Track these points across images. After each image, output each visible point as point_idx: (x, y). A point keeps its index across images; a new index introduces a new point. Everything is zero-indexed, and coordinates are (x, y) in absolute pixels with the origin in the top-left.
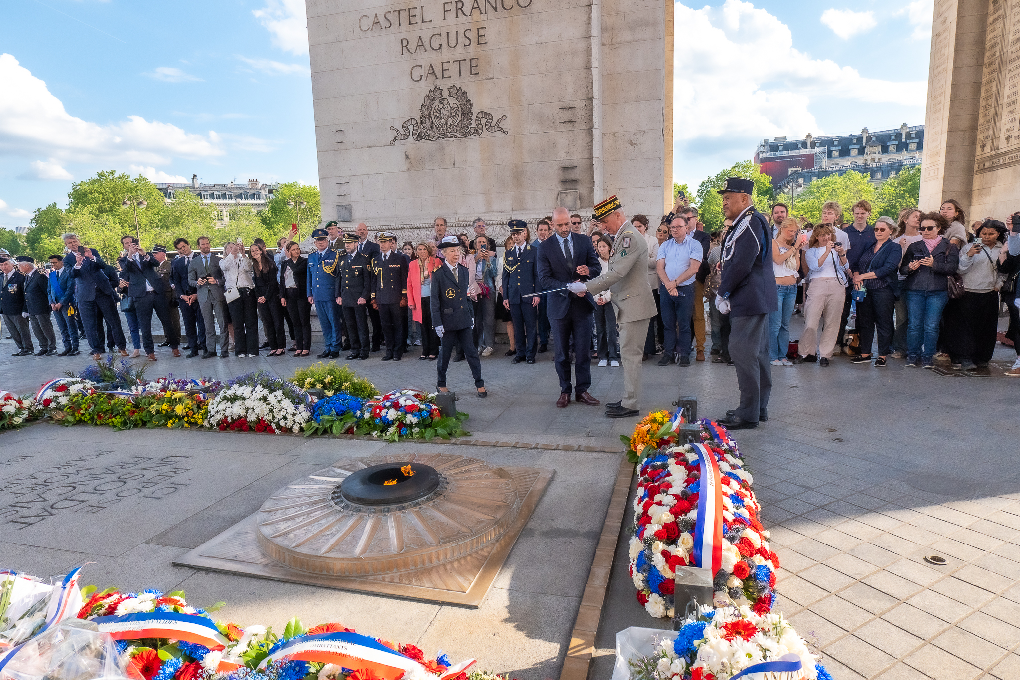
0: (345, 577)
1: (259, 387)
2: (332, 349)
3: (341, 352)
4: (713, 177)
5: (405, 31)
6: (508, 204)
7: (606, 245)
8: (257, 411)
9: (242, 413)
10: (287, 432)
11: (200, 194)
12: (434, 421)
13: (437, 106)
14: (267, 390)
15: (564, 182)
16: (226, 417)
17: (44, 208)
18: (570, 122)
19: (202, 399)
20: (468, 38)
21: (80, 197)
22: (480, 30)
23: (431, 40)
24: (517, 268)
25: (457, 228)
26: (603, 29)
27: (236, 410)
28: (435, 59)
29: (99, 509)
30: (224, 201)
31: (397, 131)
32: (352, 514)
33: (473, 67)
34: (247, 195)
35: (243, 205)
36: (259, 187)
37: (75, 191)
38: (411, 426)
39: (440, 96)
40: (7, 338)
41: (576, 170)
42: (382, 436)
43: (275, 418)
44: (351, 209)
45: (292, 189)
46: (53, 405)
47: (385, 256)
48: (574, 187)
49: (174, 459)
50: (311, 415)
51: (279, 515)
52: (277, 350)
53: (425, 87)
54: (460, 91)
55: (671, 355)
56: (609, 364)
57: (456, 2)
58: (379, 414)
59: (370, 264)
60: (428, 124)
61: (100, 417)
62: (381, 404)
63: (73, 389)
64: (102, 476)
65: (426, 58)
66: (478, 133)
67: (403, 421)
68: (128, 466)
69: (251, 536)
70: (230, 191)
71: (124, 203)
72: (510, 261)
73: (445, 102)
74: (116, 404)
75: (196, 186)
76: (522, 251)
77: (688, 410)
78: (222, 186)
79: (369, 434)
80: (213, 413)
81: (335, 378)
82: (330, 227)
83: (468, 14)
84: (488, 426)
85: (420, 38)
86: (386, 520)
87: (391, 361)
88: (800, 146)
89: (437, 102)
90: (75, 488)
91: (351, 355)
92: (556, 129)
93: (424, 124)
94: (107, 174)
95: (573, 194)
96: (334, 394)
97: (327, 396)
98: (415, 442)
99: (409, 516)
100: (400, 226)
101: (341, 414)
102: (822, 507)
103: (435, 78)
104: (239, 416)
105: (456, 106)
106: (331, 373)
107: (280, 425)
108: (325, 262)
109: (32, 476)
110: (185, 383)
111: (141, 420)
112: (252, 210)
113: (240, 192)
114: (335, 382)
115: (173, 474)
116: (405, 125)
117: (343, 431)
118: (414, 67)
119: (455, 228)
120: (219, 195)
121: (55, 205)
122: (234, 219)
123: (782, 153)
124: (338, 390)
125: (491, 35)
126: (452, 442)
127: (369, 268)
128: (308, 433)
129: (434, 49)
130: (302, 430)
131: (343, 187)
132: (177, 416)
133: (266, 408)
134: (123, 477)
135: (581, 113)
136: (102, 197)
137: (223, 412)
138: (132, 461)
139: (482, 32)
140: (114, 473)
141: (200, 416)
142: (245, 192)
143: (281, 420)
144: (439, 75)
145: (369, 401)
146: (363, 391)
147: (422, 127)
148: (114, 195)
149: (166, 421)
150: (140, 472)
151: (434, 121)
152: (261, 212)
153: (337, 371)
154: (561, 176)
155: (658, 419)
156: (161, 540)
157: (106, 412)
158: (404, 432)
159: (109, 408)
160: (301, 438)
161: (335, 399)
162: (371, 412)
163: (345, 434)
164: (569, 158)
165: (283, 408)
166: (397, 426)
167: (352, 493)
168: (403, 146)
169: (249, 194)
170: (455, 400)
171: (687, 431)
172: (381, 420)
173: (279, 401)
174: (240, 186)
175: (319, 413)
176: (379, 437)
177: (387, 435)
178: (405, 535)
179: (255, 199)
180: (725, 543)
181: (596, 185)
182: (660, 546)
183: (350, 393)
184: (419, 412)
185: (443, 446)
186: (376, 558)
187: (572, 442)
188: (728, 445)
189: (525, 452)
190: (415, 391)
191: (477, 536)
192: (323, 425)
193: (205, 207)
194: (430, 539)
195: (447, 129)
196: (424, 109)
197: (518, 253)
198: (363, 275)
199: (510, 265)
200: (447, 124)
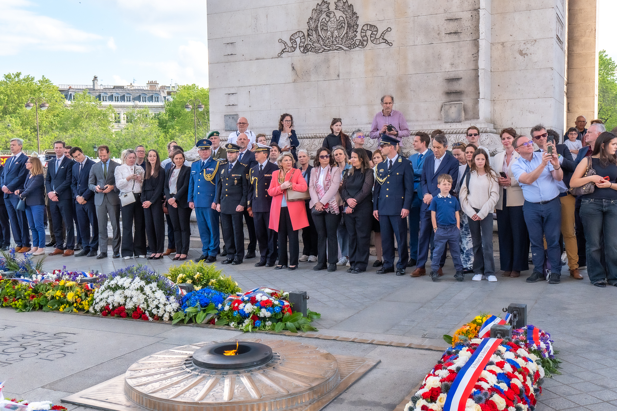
1: (137, 279)
2: (210, 254)
7: (484, 158)
8: (134, 299)
9: (122, 301)
10: (158, 320)
11: (99, 96)
12: (285, 315)
13: (324, 19)
14: (143, 281)
15: (448, 93)
16: (108, 304)
18: (456, 33)
19: (90, 288)
24: (386, 180)
27: (117, 298)
29: (7, 364)
30: (123, 103)
31: (285, 43)
32: (198, 375)
34: (145, 98)
35: (141, 107)
36: (158, 89)
38: (264, 319)
39: (326, 9)
41: (462, 82)
42: (238, 327)
43: (149, 306)
45: (191, 91)
47: (261, 166)
48: (458, 99)
49: (64, 335)
50: (180, 306)
51: (142, 373)
52: (156, 253)
53: (313, 1)
54: (346, 4)
55: (541, 272)
58: (237, 307)
59: (248, 173)
60: (314, 37)
61: (5, 300)
62: (240, 298)
64: (8, 343)
66: (363, 45)
67: (257, 314)
68: (28, 337)
69: (121, 388)
70: (128, 94)
71: (27, 106)
72: (381, 173)
73: (332, 15)
74: (19, 289)
75: (96, 88)
76: (393, 164)
77: (515, 316)
78: (122, 88)
79: (228, 325)
80: (97, 300)
81: (203, 275)
82: (212, 137)
84: (337, 324)
86: (223, 381)
87: (264, 267)
89: (324, 16)
91: (227, 260)
92: (441, 40)
93: (311, 37)
94: (13, 77)
95: (457, 106)
96: (202, 288)
97: (195, 290)
98: (266, 333)
101: (205, 306)
102: (607, 402)
104: (119, 303)
105: (342, 19)
106: (201, 270)
107: (153, 313)
108: (206, 170)
110: (76, 275)
111: (39, 304)
112: (150, 113)
113: (138, 94)
114: (203, 278)
115: (63, 345)
116: (292, 37)
117: (205, 321)
120: (118, 97)
122: (131, 122)
124: (205, 286)
126: (299, 334)
127: (247, 177)
128: (175, 322)
130: (171, 319)
131: (232, 98)
132: (68, 302)
133: (142, 297)
134: (24, 345)
135: (467, 23)
136: (7, 99)
137: (106, 300)
138: (31, 334)
140: (18, 341)
141: (87, 303)
142: (144, 93)
143: (154, 308)
145: (231, 296)
146: (227, 288)
147: (309, 39)
148: (18, 97)
149: (59, 306)
150: (38, 342)
151: (320, 34)
152: (159, 114)
153: (206, 269)
154: (446, 87)
155: (478, 321)
156: (52, 386)
157: (11, 295)
158: (258, 324)
159: (13, 292)
160: (170, 326)
161: (202, 293)
162: (231, 305)
163: (207, 323)
164: (453, 69)
165: (156, 298)
166: (251, 318)
167: (200, 360)
168: (290, 58)
169: (147, 97)
170: (306, 299)
171: (497, 330)
172: (238, 313)
173: (153, 292)
174: (139, 88)
175: (186, 305)
176: (235, 327)
177: (242, 326)
178: (236, 391)
179: (153, 101)
180: (470, 402)
181: (481, 96)
182: (422, 402)
183: (215, 288)
184: (272, 307)
185: (289, 337)
186: (209, 404)
187: (407, 341)
188: (538, 346)
189: (359, 346)
190: (272, 290)
191: (292, 397)
192: (189, 314)
193: (103, 110)
194: (254, 394)
195: (333, 42)
196: (311, 22)
197: (389, 166)
198: (242, 183)
199: (381, 177)
200: (332, 37)
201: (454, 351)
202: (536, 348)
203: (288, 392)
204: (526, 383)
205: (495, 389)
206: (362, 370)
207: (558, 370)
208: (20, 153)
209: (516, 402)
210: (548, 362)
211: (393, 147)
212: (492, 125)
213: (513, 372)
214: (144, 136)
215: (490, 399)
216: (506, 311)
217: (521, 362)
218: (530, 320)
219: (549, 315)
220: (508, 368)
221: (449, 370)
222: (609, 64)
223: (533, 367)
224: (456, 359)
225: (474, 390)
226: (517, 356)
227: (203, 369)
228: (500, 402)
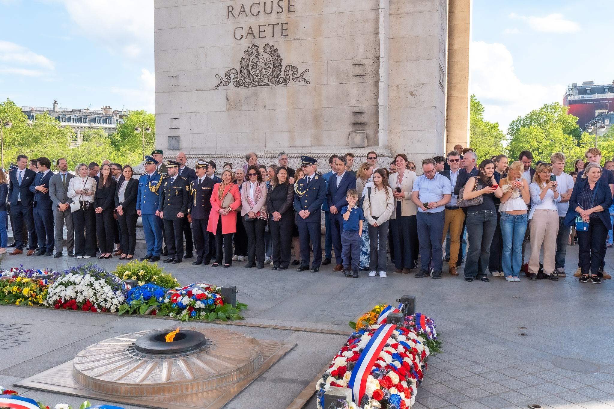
0: (128, 397)
1: (88, 276)
2: (154, 254)
3: (161, 257)
4: (523, 116)
6: (308, 141)
7: (380, 176)
8: (85, 294)
9: (73, 295)
10: (106, 311)
11: (59, 118)
12: (217, 307)
13: (254, 60)
14: (93, 278)
15: (355, 124)
16: (61, 298)
18: (361, 76)
19: (44, 284)
20: (281, 7)
23: (251, 8)
24: (305, 194)
25: (266, 159)
26: (390, 3)
27: (68, 293)
28: (254, 22)
30: (80, 124)
31: (221, 78)
32: (139, 359)
33: (284, 30)
34: (100, 120)
35: (96, 128)
36: (111, 113)
38: (199, 310)
39: (256, 52)
41: (365, 115)
42: (176, 317)
43: (98, 300)
44: (180, 140)
45: (139, 116)
47: (200, 180)
48: (362, 129)
49: (19, 326)
50: (126, 299)
51: (89, 359)
52: (106, 253)
53: (245, 44)
54: (273, 48)
55: (426, 269)
56: (378, 275)
58: (176, 300)
59: (189, 186)
60: (246, 74)
62: (179, 292)
65: (246, 22)
66: (285, 82)
67: (193, 306)
69: (70, 373)
70: (85, 116)
72: (301, 187)
73: (260, 57)
75: (56, 110)
76: (311, 180)
77: (406, 306)
78: (79, 111)
79: (168, 315)
80: (51, 295)
81: (147, 272)
82: (154, 155)
84: (262, 313)
85: (243, 5)
86: (162, 364)
88: (606, 90)
89: (254, 57)
91: (168, 259)
92: (349, 81)
93: (243, 74)
95: (361, 134)
96: (145, 283)
97: (139, 286)
98: (201, 322)
100: (219, 155)
101: (147, 299)
102: (479, 375)
103: (253, 37)
104: (71, 297)
105: (269, 60)
106: (144, 268)
107: (101, 306)
108: (151, 183)
110: (32, 272)
112: (104, 133)
113: (94, 117)
114: (147, 275)
115: (17, 335)
116: (227, 73)
117: (147, 312)
118: (237, 28)
119: (263, 159)
120: (75, 119)
122: (87, 141)
123: (589, 96)
124: (148, 281)
125: (299, 5)
126: (229, 323)
127: (187, 189)
128: (121, 313)
129: (253, 15)
130: (117, 310)
131: (175, 121)
132: (23, 297)
133: (91, 292)
135: (369, 68)
137: (59, 294)
139: (292, 3)
141: (41, 297)
142: (99, 117)
143: (102, 301)
144: (257, 35)
145: (171, 290)
146: (168, 284)
147: (241, 76)
149: (15, 300)
151: (251, 72)
152: (111, 135)
153: (149, 267)
154: (352, 119)
155: (376, 310)
156: (6, 372)
158: (194, 314)
160: (116, 316)
161: (145, 288)
162: (171, 298)
163: (149, 314)
164: (359, 105)
165: (104, 293)
166: (188, 310)
167: (141, 346)
168: (225, 90)
169: (102, 119)
170: (235, 292)
171: (392, 317)
172: (177, 305)
173: (102, 287)
174: (95, 112)
175: (131, 298)
176: (174, 317)
177: (180, 316)
178: (173, 373)
179: (106, 124)
180: (370, 378)
181: (380, 127)
182: (331, 379)
183: (157, 284)
184: (206, 299)
185: (221, 325)
187: (319, 327)
188: (424, 330)
189: (280, 332)
190: (206, 285)
191: (222, 376)
192: (133, 307)
193: (62, 129)
194: (188, 375)
195: (261, 79)
196: (243, 62)
197: (308, 181)
198: (182, 194)
199: (300, 191)
200: (261, 74)
201: (357, 335)
202: (423, 331)
203: (219, 373)
204: (415, 361)
205: (390, 367)
206: (282, 352)
207: (440, 350)
209: (408, 377)
210: (432, 343)
212: (389, 151)
213: (405, 352)
214: (98, 153)
215: (386, 375)
216: (399, 302)
217: (411, 344)
218: (418, 309)
219: (433, 304)
220: (401, 349)
221: (353, 352)
222: (478, 106)
223: (420, 347)
224: (359, 342)
225: (374, 368)
226: (408, 339)
227: (144, 354)
228: (395, 378)
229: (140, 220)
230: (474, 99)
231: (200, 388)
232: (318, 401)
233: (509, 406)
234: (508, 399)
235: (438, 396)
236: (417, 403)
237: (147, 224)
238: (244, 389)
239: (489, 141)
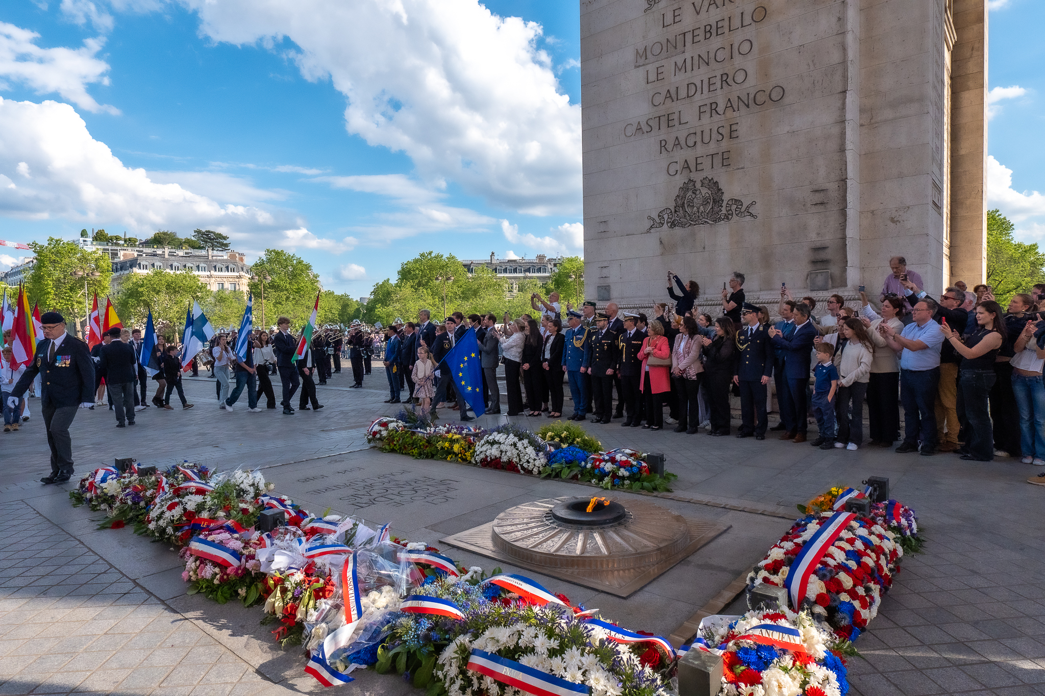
0: (542, 566)
1: (511, 435)
5: (663, 134)
6: (755, 285)
8: (509, 454)
9: (498, 455)
10: (528, 473)
11: (496, 270)
12: (642, 476)
13: (690, 196)
14: (517, 438)
15: (814, 262)
16: (487, 457)
17: (381, 283)
18: (822, 204)
19: (472, 441)
20: (721, 134)
21: (405, 274)
22: (732, 126)
23: (686, 139)
24: (747, 347)
26: (862, 111)
27: (494, 452)
28: (689, 155)
29: (400, 505)
30: (515, 275)
31: (653, 220)
32: (555, 528)
33: (725, 159)
34: (534, 269)
35: (531, 278)
36: (545, 261)
37: (403, 269)
38: (623, 478)
39: (693, 187)
40: (351, 387)
41: (827, 251)
42: (599, 484)
43: (521, 460)
44: (609, 290)
45: (573, 263)
46: (378, 436)
48: (825, 267)
49: (448, 482)
50: (548, 462)
51: (508, 522)
53: (680, 180)
54: (712, 181)
57: (711, 104)
58: (599, 465)
60: (681, 213)
61: (405, 448)
62: (601, 458)
63: (391, 426)
64: (403, 486)
65: (681, 155)
66: (728, 218)
67: (616, 473)
68: (420, 482)
69: (489, 534)
70: (520, 266)
71: (437, 279)
72: (741, 340)
73: (698, 192)
74: (416, 439)
75: (493, 262)
76: (753, 332)
77: (875, 490)
78: (515, 261)
79: (590, 481)
80: (478, 452)
81: (570, 434)
83: (721, 113)
84: (693, 486)
85: (677, 138)
86: (578, 535)
89: (690, 193)
90: (387, 491)
92: (807, 211)
93: (678, 213)
94: (426, 255)
95: (824, 274)
96: (568, 446)
97: (562, 448)
98: (624, 491)
99: (595, 534)
101: (570, 463)
102: (976, 589)
103: (689, 171)
104: (496, 456)
105: (708, 195)
106: (567, 429)
107: (524, 467)
108: (576, 337)
109: (363, 481)
110: (462, 429)
111: (431, 453)
112: (538, 283)
113: (529, 267)
114: (569, 437)
115: (446, 491)
116: (660, 214)
117: (569, 477)
118: (671, 163)
119: (702, 307)
120: (511, 270)
121: (388, 280)
122: (522, 291)
124: (571, 444)
125: (742, 130)
126: (654, 494)
127: (616, 344)
128: (543, 475)
129: (688, 147)
130: (540, 473)
131: (604, 270)
132: (454, 453)
133: (515, 452)
134: (416, 488)
135: (834, 194)
136: (421, 273)
137: (485, 453)
138: (422, 479)
139: (734, 127)
140: (411, 485)
141: (469, 454)
142: (533, 266)
143: (525, 462)
144: (693, 169)
145: (594, 455)
146: (591, 447)
147: (676, 215)
148: (430, 272)
149: (447, 455)
150: (427, 487)
151: (687, 210)
152: (546, 284)
153: (572, 428)
154: (811, 256)
155: (833, 493)
156: (434, 527)
157: (409, 444)
158: (617, 482)
159: (411, 442)
160: (538, 479)
161: (567, 451)
162: (593, 463)
163: (571, 479)
164: (820, 239)
165: (527, 453)
166: (611, 477)
167: (558, 514)
168: (658, 233)
169: (536, 268)
170: (663, 460)
171: (852, 504)
172: (599, 471)
173: (525, 448)
174: (529, 261)
175: (553, 461)
176: (596, 484)
177: (603, 483)
178: (588, 545)
179: (541, 272)
180: (813, 578)
181: (849, 264)
182: (764, 573)
183: (580, 447)
184: (630, 467)
185: (646, 497)
186: (563, 556)
187: (761, 507)
188: (899, 523)
189: (712, 509)
190: (632, 450)
191: (640, 556)
192: (555, 470)
193: (499, 280)
194: (604, 551)
195: (699, 217)
196: (678, 200)
197: (750, 333)
198: (611, 349)
199: (741, 344)
200: (698, 212)
201: (803, 522)
202: (896, 524)
203: (637, 551)
204: (880, 562)
205: (842, 567)
206: (713, 534)
207: (922, 550)
208: (428, 322)
209: (865, 581)
210: (910, 540)
211: (755, 314)
213: (865, 550)
215: (836, 577)
216: (865, 484)
217: (875, 540)
218: (892, 496)
219: (918, 489)
220: (859, 545)
221: (794, 543)
222: (1003, 223)
223: (888, 545)
224: (804, 531)
225: (819, 566)
226: (871, 533)
227: (560, 522)
228: (847, 581)
229: (566, 376)
230: (997, 215)
231: (615, 566)
232: (748, 597)
233: (1019, 637)
234: (1019, 627)
235: (912, 610)
236: (880, 615)
237: (573, 383)
238: (665, 572)
239: (1021, 269)
